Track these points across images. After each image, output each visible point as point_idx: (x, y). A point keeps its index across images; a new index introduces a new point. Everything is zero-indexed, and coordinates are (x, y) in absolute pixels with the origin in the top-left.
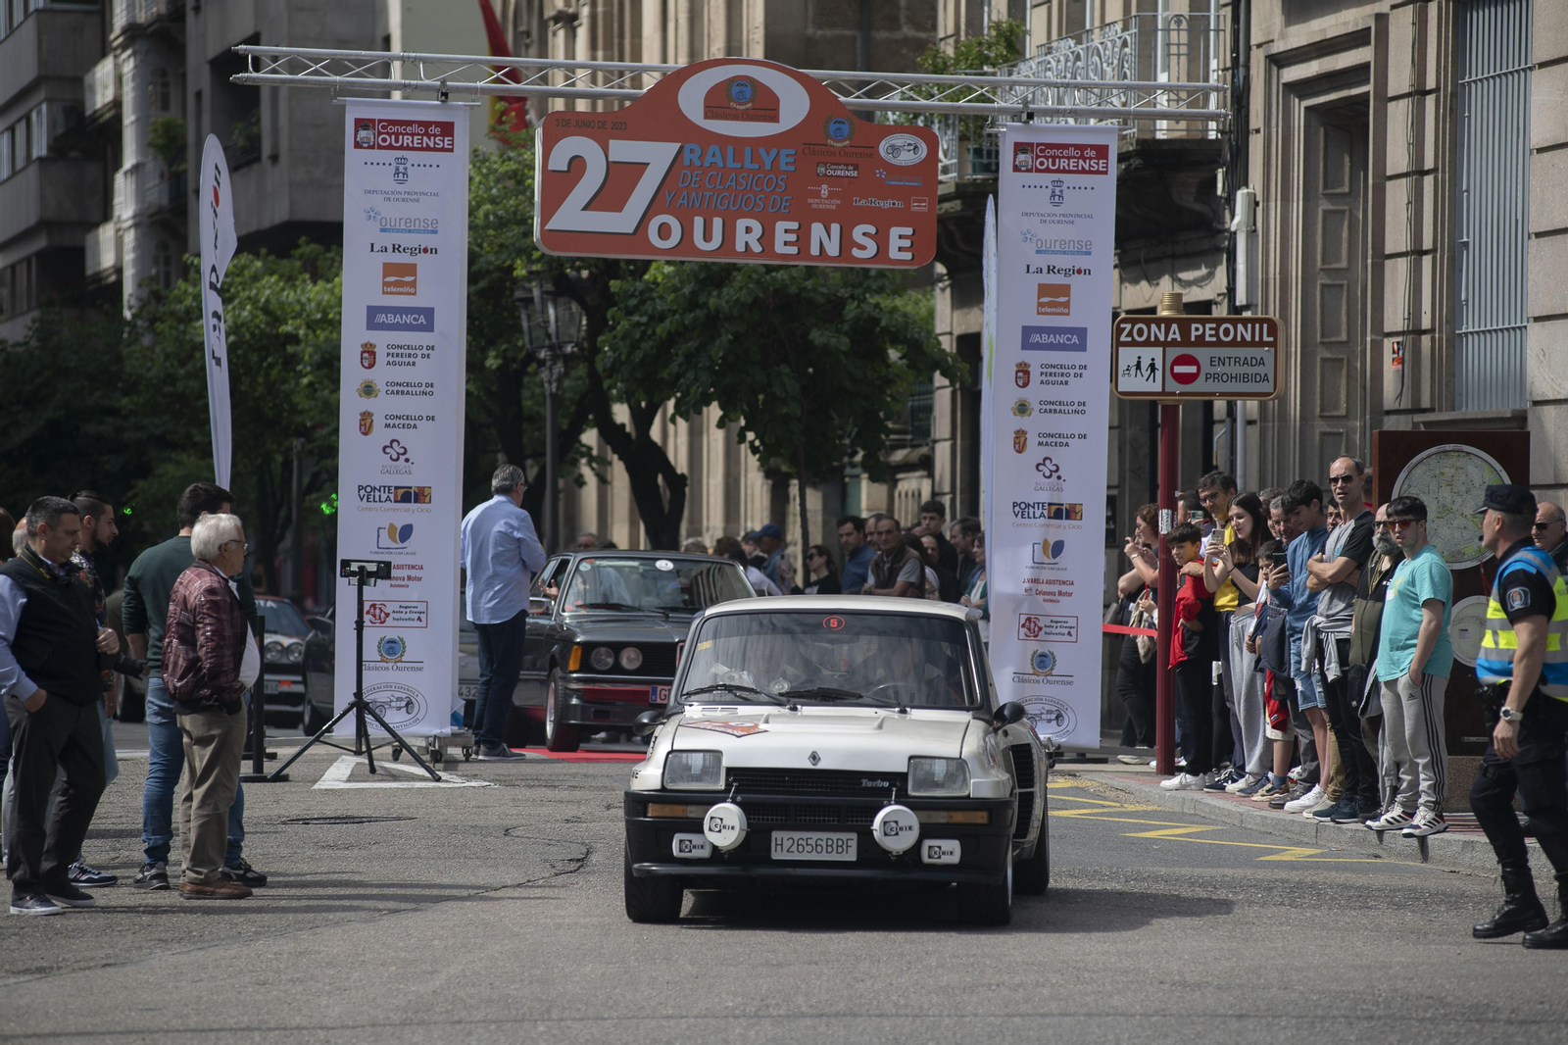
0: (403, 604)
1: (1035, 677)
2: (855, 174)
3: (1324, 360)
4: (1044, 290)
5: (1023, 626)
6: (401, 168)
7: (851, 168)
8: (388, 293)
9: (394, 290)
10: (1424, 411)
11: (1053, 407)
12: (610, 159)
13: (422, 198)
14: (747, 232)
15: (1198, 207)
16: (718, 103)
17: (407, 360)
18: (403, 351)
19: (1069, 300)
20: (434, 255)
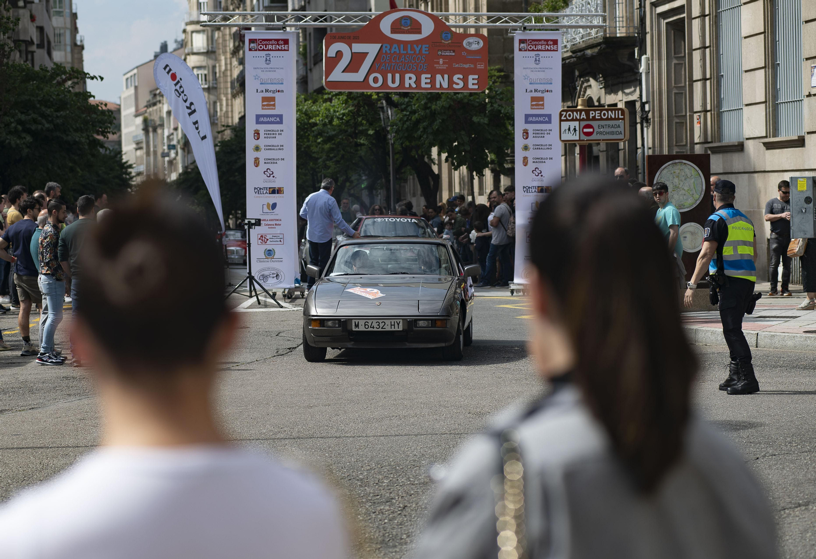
0: (274, 235)
2: (454, 54)
3: (676, 123)
4: (533, 99)
5: (528, 237)
6: (268, 58)
7: (452, 51)
8: (264, 109)
9: (267, 108)
10: (709, 143)
11: (539, 147)
12: (353, 51)
13: (277, 70)
14: (410, 79)
15: (628, 63)
16: (396, 27)
17: (272, 136)
18: (271, 132)
19: (544, 103)
20: (282, 93)
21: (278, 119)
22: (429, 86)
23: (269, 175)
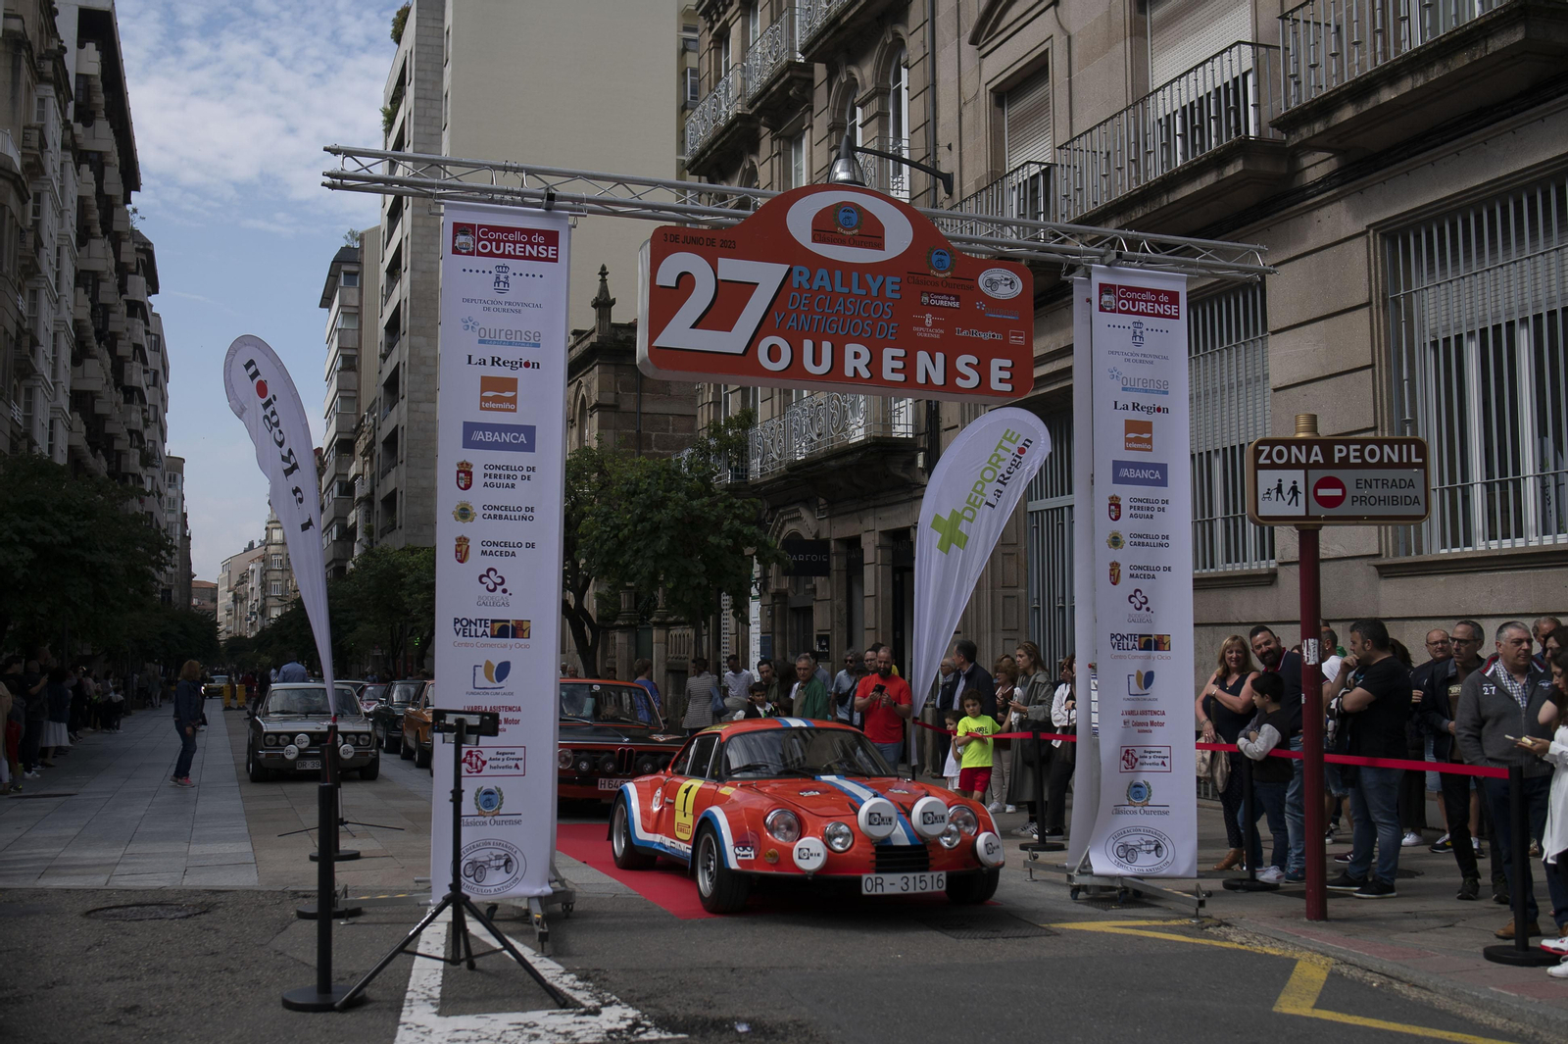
0: (501, 750)
1: (1132, 808)
2: (957, 305)
4: (1130, 426)
6: (502, 276)
7: (952, 299)
8: (486, 409)
9: (493, 406)
11: (1141, 541)
12: (719, 276)
13: (524, 309)
14: (855, 358)
16: (826, 227)
17: (506, 481)
18: (501, 472)
19: (1151, 437)
20: (535, 370)
21: (522, 438)
22: (901, 377)
23: (491, 587)
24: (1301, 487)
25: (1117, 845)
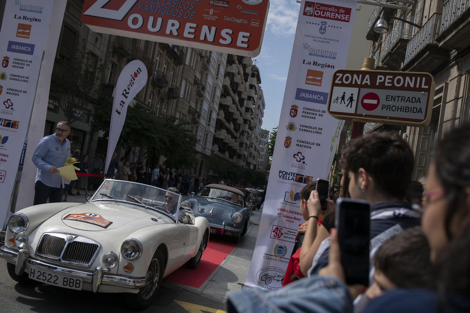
1: (275, 257)
2: (227, 6)
4: (310, 72)
5: (274, 231)
7: (225, 3)
8: (18, 36)
9: (21, 35)
11: (306, 129)
14: (172, 26)
17: (20, 66)
18: (20, 62)
19: (321, 79)
20: (39, 22)
21: (29, 49)
22: (192, 36)
23: (7, 106)
24: (355, 98)
25: (263, 274)
